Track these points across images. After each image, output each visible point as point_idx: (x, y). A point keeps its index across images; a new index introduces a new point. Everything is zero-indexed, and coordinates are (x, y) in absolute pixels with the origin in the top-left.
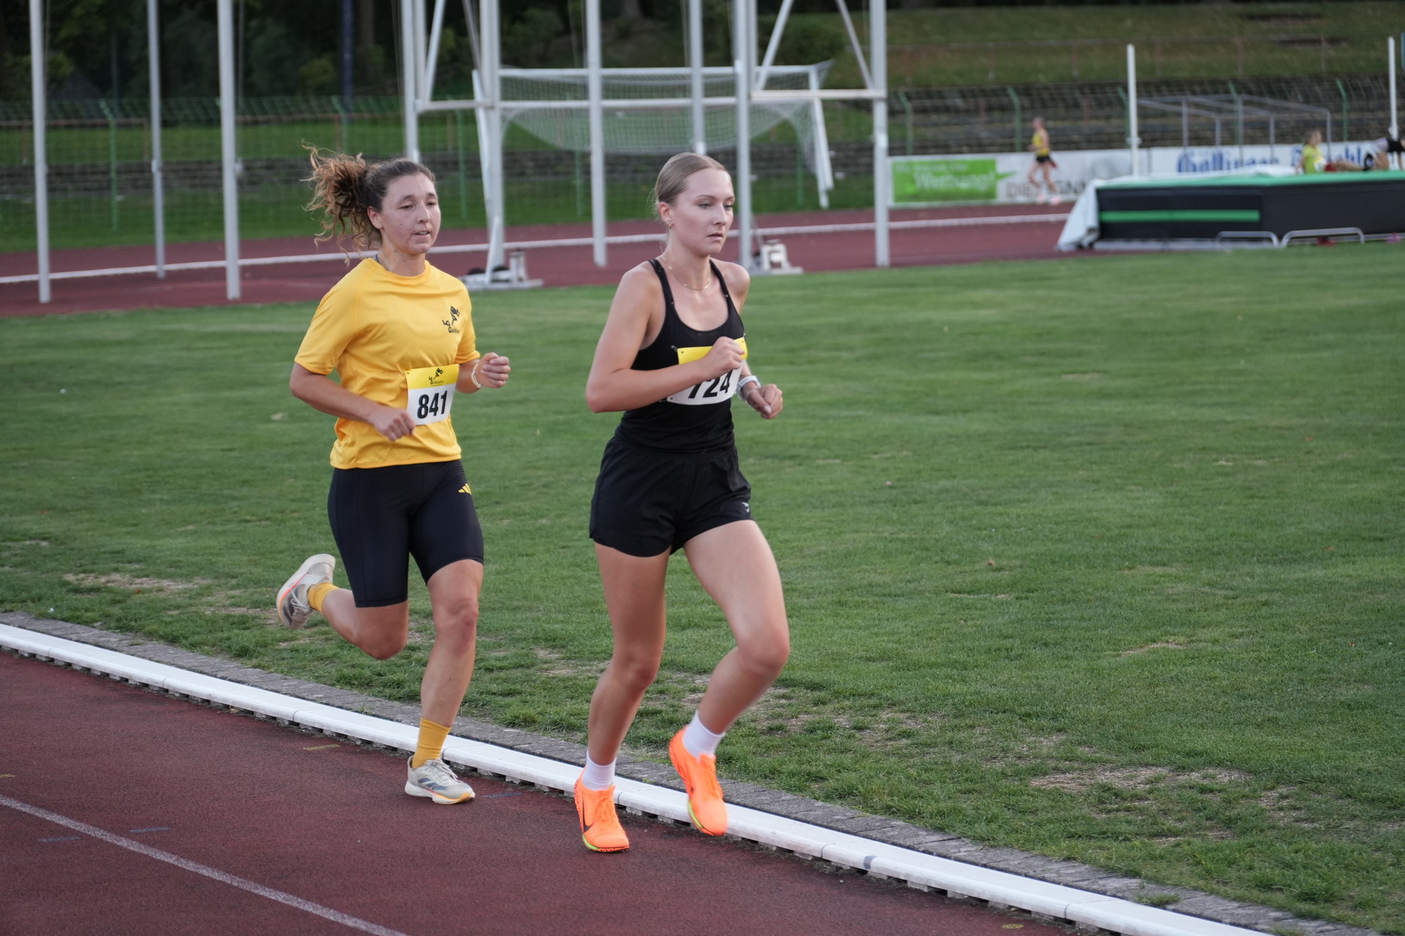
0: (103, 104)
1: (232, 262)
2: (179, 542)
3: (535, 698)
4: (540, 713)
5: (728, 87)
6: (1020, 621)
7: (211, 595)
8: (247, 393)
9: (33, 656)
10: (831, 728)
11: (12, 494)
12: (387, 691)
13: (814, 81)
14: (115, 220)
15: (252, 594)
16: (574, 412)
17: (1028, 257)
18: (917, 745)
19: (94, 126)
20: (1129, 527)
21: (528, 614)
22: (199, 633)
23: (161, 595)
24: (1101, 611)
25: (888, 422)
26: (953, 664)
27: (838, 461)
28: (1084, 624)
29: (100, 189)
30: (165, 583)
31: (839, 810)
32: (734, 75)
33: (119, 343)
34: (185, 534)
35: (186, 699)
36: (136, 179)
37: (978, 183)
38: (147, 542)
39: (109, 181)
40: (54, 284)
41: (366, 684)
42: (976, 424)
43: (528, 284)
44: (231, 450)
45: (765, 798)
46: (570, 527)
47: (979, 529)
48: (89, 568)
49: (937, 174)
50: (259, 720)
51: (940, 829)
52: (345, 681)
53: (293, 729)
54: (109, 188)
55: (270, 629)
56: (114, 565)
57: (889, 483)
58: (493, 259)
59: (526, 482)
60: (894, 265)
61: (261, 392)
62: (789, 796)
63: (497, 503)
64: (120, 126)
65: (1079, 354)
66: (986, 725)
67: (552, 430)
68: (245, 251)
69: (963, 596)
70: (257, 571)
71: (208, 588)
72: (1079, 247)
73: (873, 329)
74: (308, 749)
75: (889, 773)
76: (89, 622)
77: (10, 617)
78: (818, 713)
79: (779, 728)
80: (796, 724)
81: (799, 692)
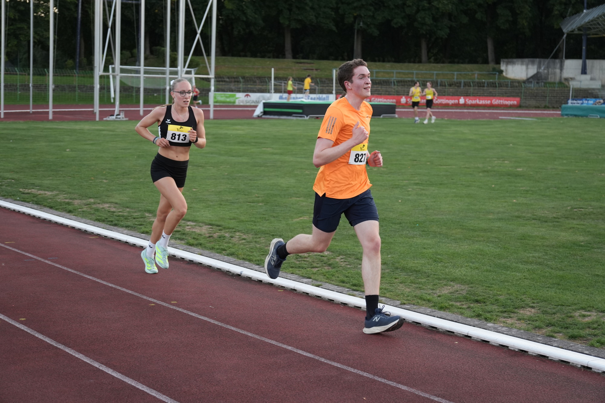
0: (16, 69)
1: (51, 110)
2: (48, 182)
3: (148, 226)
4: (150, 230)
5: (176, 73)
6: (267, 211)
7: (59, 196)
8: (59, 144)
9: (14, 210)
10: (225, 237)
11: (2, 167)
12: (109, 223)
13: (193, 72)
14: (18, 98)
15: (69, 196)
16: (143, 152)
17: (247, 118)
18: (248, 242)
19: (14, 74)
20: (288, 187)
21: (142, 204)
22: (57, 206)
23: (46, 196)
24: (286, 209)
25: (222, 158)
26: (252, 221)
27: (212, 168)
28: (283, 212)
29: (15, 90)
30: (46, 192)
31: (231, 258)
32: (178, 70)
33: (24, 129)
34: (50, 180)
35: (56, 223)
36: (24, 88)
37: (232, 100)
38: (40, 181)
39: (17, 88)
40: (5, 113)
41: (103, 221)
42: (244, 160)
43: (125, 119)
44: (58, 158)
45: (212, 255)
46: (148, 182)
47: (251, 186)
48: (26, 187)
49: (222, 97)
50: (76, 230)
51: (258, 265)
52: (99, 220)
53: (85, 232)
54: (17, 90)
55: (76, 206)
56: (32, 187)
57: (226, 174)
58: (116, 112)
59: (134, 170)
60: (214, 119)
61: (62, 144)
62: (218, 255)
63: (129, 175)
64: (20, 74)
65: (265, 143)
66: (264, 237)
67: (139, 157)
68: (54, 107)
69: (251, 204)
70: (70, 190)
71: (58, 194)
72: (259, 117)
73: (213, 135)
74: (91, 238)
75: (242, 249)
76: (28, 202)
77: (7, 200)
78: (221, 233)
79: (212, 236)
80: (215, 235)
81: (214, 227)
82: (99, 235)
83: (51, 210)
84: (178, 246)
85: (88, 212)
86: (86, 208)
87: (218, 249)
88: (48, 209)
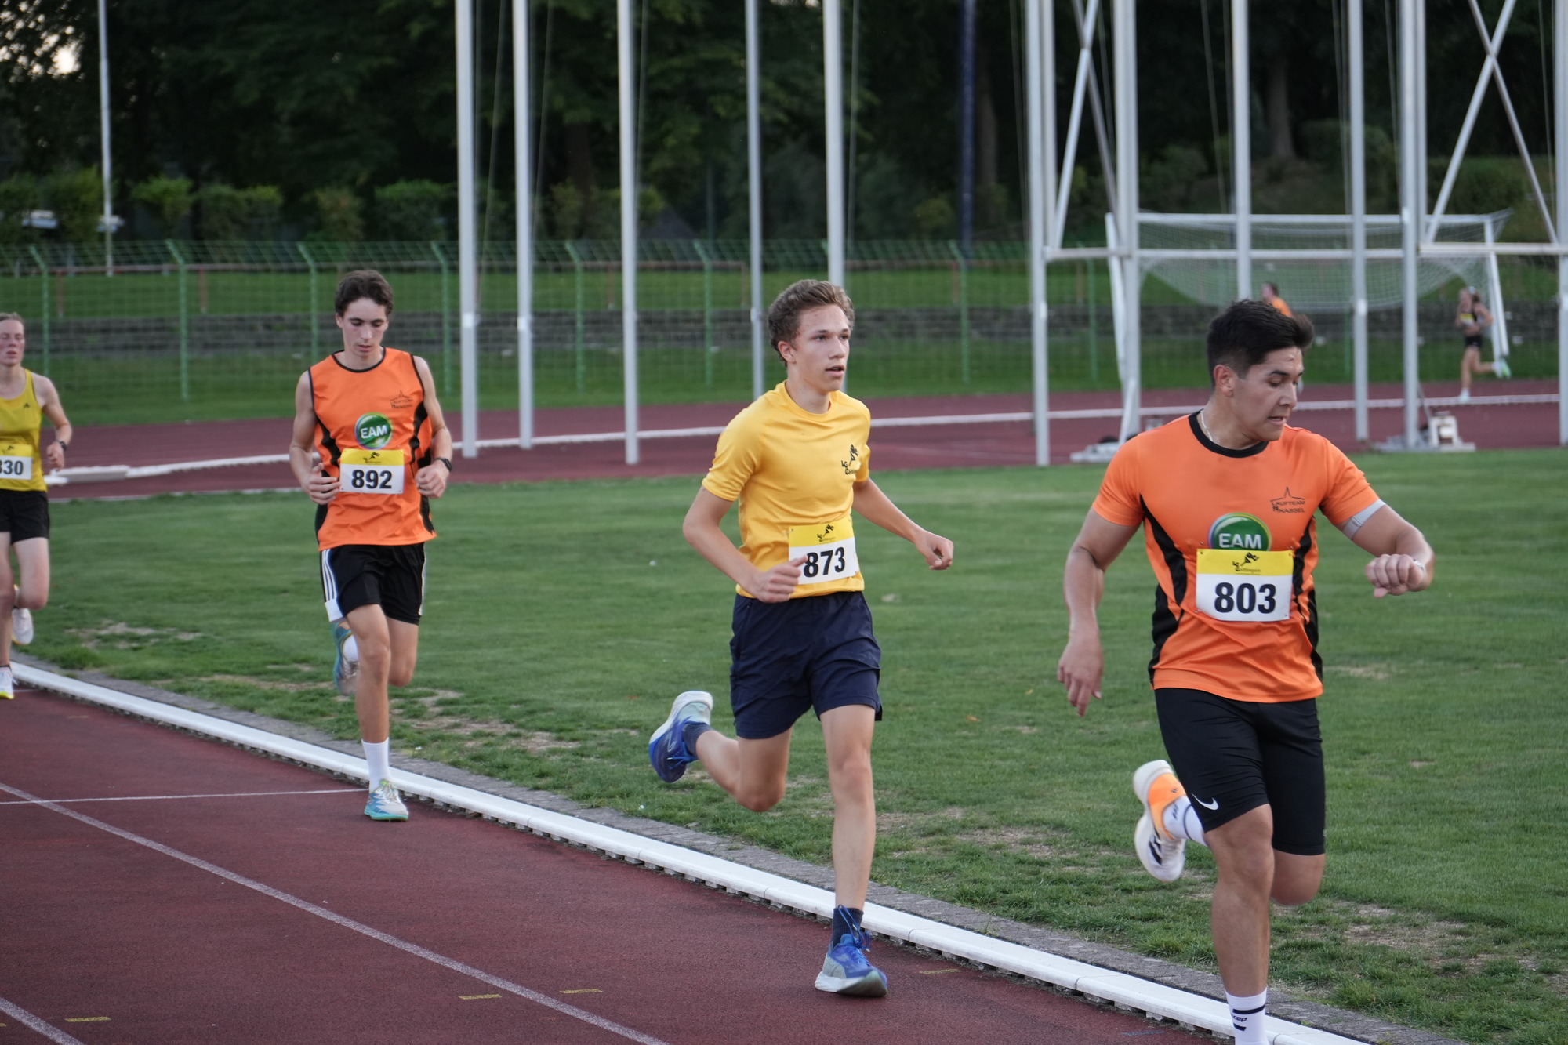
76: (683, 823)
77: (597, 814)
78: (1501, 953)
79: (1457, 968)
80: (1474, 965)
81: (1479, 928)
82: (962, 964)
83: (774, 857)
84: (1295, 1008)
85: (928, 864)
86: (926, 847)
87: (1471, 1022)
88: (762, 850)
